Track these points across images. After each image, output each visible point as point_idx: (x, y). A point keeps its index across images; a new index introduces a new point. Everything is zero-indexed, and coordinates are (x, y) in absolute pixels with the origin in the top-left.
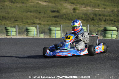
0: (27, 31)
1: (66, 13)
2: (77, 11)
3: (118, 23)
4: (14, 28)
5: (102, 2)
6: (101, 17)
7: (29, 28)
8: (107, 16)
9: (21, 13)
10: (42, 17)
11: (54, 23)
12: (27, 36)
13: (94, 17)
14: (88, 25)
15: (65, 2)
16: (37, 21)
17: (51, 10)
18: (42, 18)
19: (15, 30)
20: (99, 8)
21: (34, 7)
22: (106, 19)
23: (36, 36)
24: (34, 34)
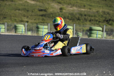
0: (16, 28)
1: (53, 12)
2: (64, 11)
3: (102, 24)
4: (3, 25)
5: (88, 3)
6: (86, 17)
7: (17, 25)
8: (92, 16)
9: (10, 11)
10: (30, 15)
11: (41, 21)
12: (15, 33)
13: (80, 16)
14: (75, 25)
15: (53, 2)
16: (25, 19)
17: (39, 9)
18: (29, 17)
19: (4, 27)
20: (85, 9)
21: (22, 5)
22: (91, 19)
23: (24, 34)
24: (22, 31)
